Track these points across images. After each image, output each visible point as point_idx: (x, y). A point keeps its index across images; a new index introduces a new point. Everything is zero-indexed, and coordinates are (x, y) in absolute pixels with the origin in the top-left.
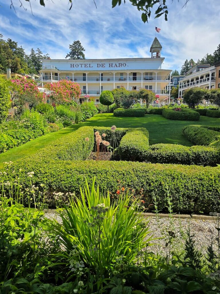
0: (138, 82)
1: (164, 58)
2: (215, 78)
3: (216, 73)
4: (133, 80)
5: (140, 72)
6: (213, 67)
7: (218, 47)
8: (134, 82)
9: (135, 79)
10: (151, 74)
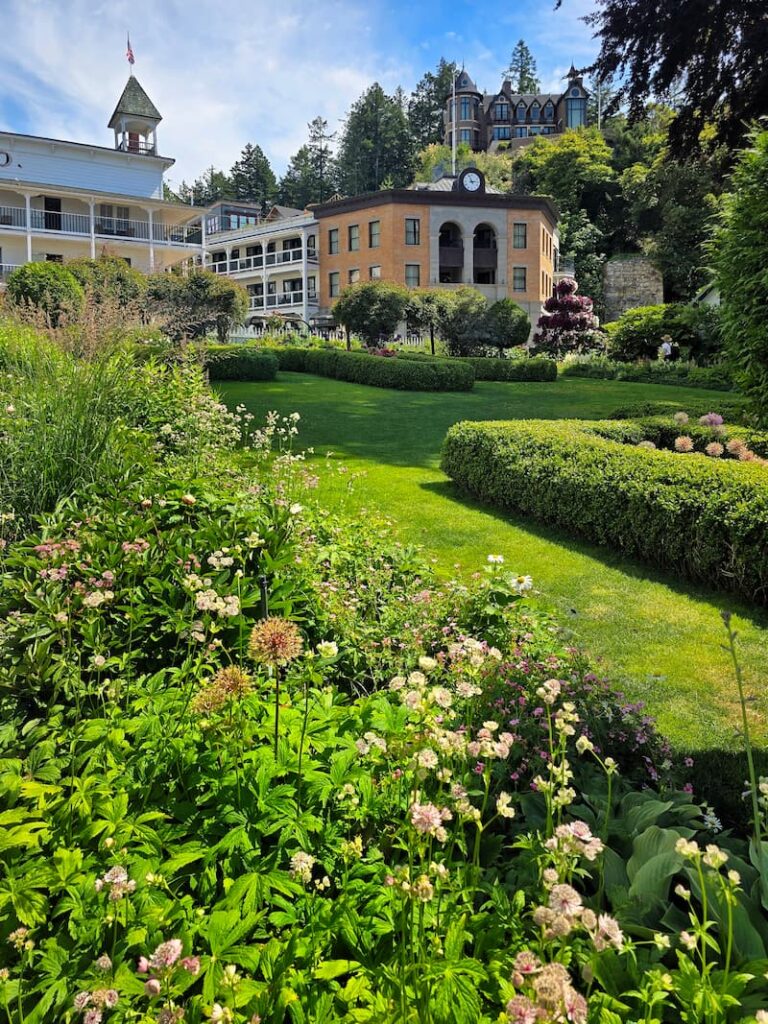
0: (67, 238)
1: (174, 160)
2: (317, 255)
3: (320, 239)
4: (46, 227)
5: (83, 200)
6: (308, 217)
7: (243, 153)
8: (52, 235)
9: (53, 222)
10: (124, 211)
